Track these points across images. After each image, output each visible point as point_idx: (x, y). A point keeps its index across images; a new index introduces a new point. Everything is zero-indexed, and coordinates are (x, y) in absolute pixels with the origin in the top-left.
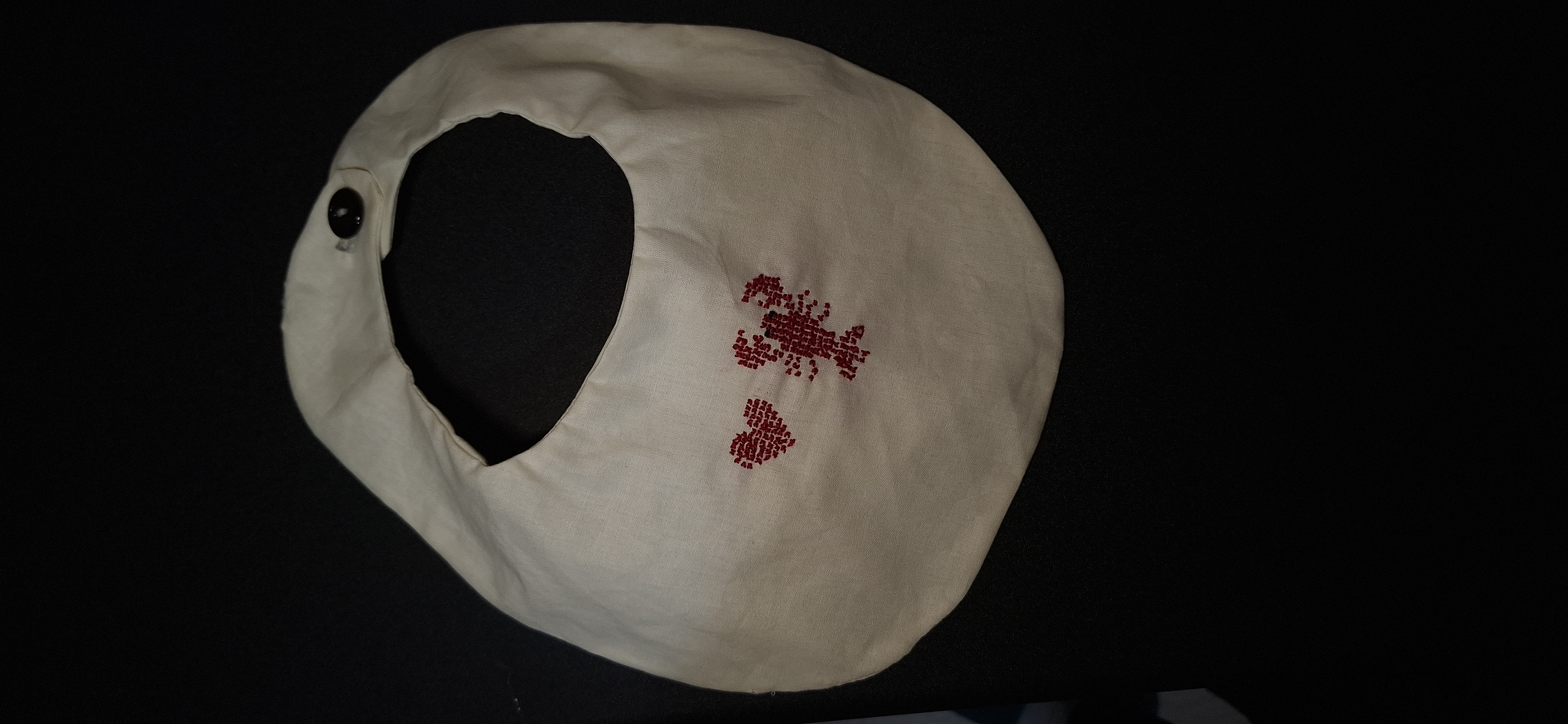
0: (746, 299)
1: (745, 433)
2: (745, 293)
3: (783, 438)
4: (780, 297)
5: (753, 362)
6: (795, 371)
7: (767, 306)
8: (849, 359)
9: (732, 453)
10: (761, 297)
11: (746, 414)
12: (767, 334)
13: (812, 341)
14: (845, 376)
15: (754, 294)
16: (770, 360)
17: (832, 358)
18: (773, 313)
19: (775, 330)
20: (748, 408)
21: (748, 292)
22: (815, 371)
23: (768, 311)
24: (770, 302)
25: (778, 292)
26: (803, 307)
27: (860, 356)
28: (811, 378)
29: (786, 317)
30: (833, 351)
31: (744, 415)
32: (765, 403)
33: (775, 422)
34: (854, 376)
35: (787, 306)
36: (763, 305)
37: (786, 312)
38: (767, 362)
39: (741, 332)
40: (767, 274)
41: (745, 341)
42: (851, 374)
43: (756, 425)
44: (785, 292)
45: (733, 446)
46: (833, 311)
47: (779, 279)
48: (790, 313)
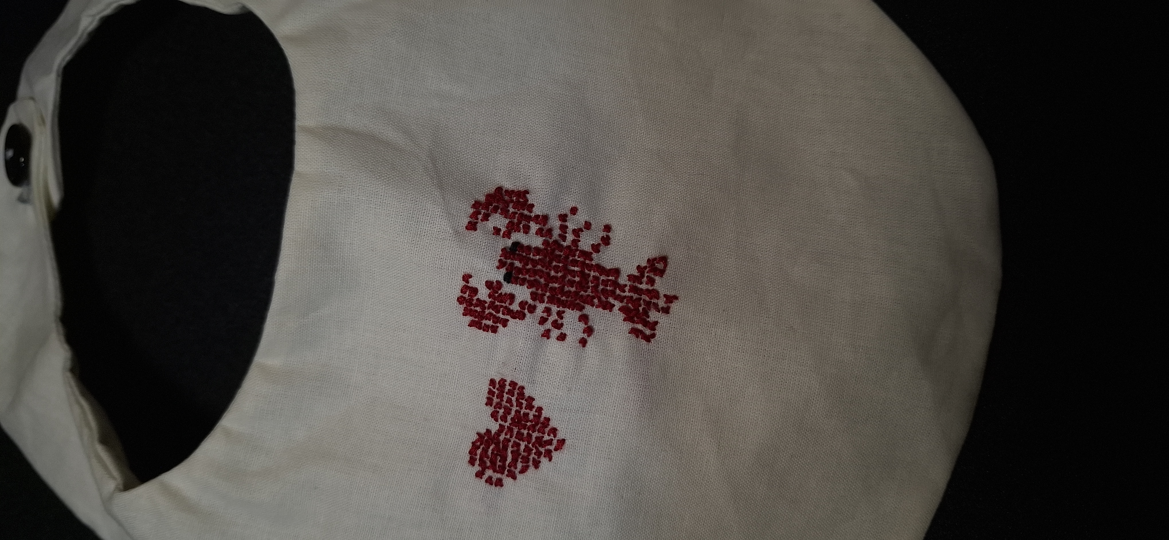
0: (472, 226)
1: (488, 431)
2: (471, 217)
3: (546, 438)
4: (529, 219)
5: (490, 323)
6: (555, 333)
7: (507, 235)
8: (643, 309)
9: (472, 462)
10: (498, 221)
11: (489, 402)
12: (508, 278)
13: (582, 285)
14: (637, 337)
15: (486, 218)
16: (514, 317)
17: (616, 309)
18: (516, 245)
19: (519, 271)
20: (490, 392)
21: (475, 215)
22: (589, 331)
23: (509, 243)
24: (512, 228)
25: (526, 212)
26: (566, 233)
27: (661, 303)
28: (583, 342)
29: (537, 250)
30: (617, 298)
31: (486, 404)
32: (513, 384)
33: (532, 414)
34: (653, 336)
35: (539, 232)
36: (502, 233)
37: (537, 242)
38: (512, 322)
39: (467, 278)
40: (508, 185)
41: (475, 291)
42: (648, 332)
43: (504, 419)
44: (537, 211)
45: (472, 452)
46: (616, 236)
47: (527, 192)
48: (545, 243)
